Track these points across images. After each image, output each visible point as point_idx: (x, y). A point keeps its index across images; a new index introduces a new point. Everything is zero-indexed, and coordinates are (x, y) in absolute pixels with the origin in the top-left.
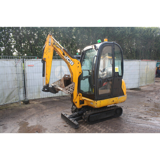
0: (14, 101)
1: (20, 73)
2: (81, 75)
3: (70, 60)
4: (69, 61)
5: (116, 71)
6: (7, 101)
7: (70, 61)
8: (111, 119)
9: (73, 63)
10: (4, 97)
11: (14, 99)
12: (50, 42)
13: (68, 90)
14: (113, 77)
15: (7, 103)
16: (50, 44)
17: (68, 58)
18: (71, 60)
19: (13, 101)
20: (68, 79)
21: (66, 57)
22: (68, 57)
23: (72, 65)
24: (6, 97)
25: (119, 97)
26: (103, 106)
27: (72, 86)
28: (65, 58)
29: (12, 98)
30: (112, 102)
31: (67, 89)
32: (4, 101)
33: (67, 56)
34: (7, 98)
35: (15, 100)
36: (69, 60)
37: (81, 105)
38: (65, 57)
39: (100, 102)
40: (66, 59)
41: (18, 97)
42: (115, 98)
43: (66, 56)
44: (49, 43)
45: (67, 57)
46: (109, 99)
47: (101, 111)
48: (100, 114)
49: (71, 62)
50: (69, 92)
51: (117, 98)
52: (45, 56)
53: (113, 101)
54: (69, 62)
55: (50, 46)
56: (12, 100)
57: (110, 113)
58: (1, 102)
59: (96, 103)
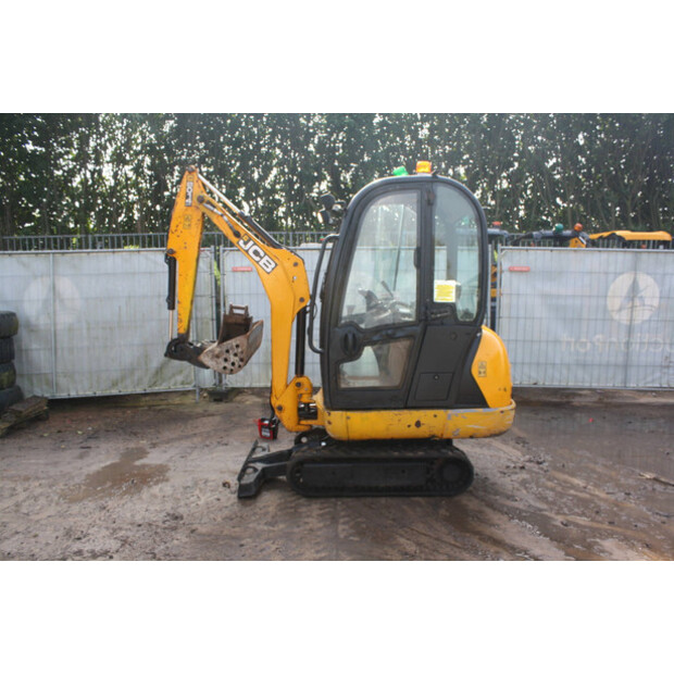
0: (180, 388)
1: (204, 296)
2: (305, 308)
3: (262, 254)
4: (257, 259)
5: (438, 298)
6: (155, 384)
7: (261, 258)
8: (408, 496)
9: (273, 265)
10: (147, 370)
11: (180, 378)
12: (190, 194)
13: (221, 360)
14: (421, 325)
15: (156, 389)
16: (189, 201)
17: (255, 247)
18: (265, 254)
19: (175, 384)
20: (240, 321)
21: (246, 243)
22: (255, 244)
23: (269, 270)
24: (153, 371)
25: (450, 412)
26: (365, 437)
27: (237, 346)
28: (243, 246)
29: (174, 375)
30: (413, 426)
31: (218, 356)
32: (146, 380)
33: (250, 239)
34: (157, 372)
35: (183, 383)
36: (256, 253)
37: (304, 422)
38: (241, 242)
39: (348, 418)
40: (247, 251)
41: (193, 373)
42: (430, 413)
43: (246, 238)
44: (187, 197)
45: (251, 243)
46: (396, 412)
47: (355, 454)
48: (350, 465)
49: (264, 260)
50: (226, 365)
51: (441, 413)
52: (173, 243)
53: (418, 424)
54: (257, 262)
55: (189, 209)
56: (172, 381)
57: (403, 472)
58: (138, 385)
59: (329, 418)
